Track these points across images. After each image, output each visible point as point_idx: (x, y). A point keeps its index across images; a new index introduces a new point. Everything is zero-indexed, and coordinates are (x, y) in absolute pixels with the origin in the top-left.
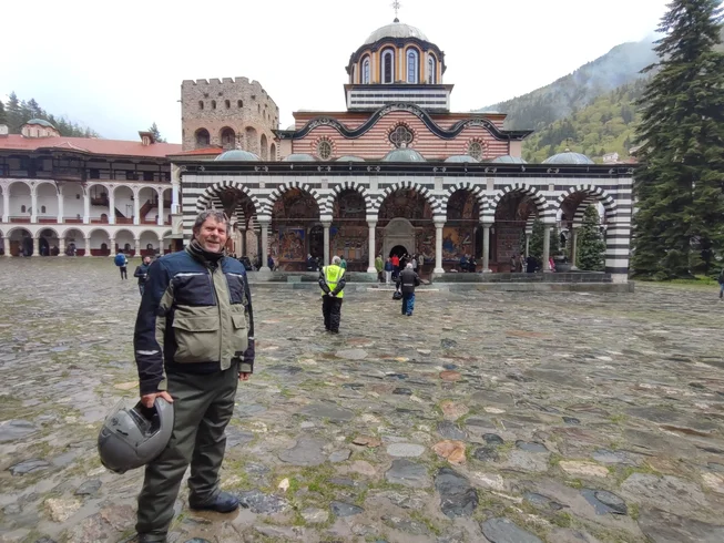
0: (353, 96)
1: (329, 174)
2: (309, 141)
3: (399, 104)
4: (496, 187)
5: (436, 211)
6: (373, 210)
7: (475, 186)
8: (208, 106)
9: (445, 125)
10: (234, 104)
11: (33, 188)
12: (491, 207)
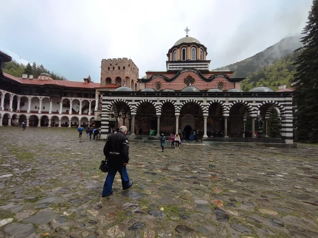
0: (170, 65)
1: (160, 97)
2: (152, 83)
3: (188, 68)
4: (230, 102)
6: (178, 111)
7: (221, 101)
8: (111, 69)
9: (207, 76)
10: (122, 68)
11: (41, 100)
12: (227, 110)
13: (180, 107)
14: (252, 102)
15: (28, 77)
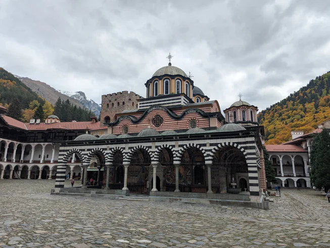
2: (119, 127)
3: (155, 106)
5: (152, 159)
7: (170, 146)
8: (110, 106)
9: (179, 113)
10: (121, 104)
11: (44, 147)
12: (177, 156)
13: (128, 155)
14: (205, 145)
15: (36, 121)
